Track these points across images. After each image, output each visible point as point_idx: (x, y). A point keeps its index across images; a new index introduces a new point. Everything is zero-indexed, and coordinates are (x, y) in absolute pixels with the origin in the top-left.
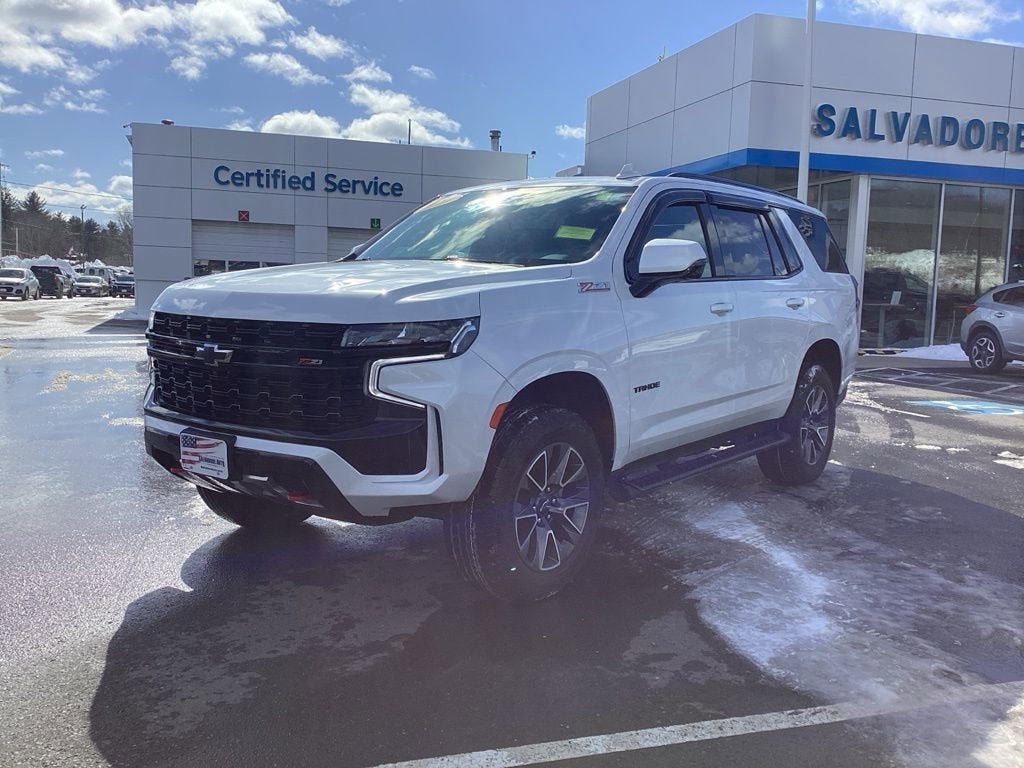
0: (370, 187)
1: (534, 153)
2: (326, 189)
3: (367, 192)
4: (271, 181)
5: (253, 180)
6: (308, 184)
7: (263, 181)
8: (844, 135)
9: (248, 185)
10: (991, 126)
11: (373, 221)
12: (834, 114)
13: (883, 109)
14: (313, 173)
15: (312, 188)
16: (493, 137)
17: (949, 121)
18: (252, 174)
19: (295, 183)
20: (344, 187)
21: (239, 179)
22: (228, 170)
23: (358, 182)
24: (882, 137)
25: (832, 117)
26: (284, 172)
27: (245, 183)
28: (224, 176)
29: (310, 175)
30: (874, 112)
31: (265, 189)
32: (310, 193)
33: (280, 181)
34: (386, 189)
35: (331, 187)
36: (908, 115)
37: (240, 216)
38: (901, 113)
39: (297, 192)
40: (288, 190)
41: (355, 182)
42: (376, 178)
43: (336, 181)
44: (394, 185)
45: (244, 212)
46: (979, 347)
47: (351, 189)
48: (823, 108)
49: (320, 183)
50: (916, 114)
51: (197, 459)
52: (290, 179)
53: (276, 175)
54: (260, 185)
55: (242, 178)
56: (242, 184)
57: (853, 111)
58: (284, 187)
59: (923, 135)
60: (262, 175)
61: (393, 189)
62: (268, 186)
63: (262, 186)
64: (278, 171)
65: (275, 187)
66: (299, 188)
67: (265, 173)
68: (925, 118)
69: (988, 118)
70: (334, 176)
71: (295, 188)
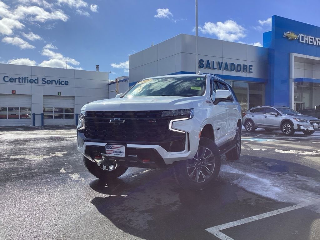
0: (57, 82)
1: (110, 72)
2: (42, 83)
3: (56, 84)
4: (24, 81)
5: (17, 80)
6: (36, 81)
7: (21, 81)
8: (206, 68)
9: (15, 82)
10: (243, 65)
11: (58, 93)
12: (203, 62)
13: (216, 61)
14: (38, 78)
15: (38, 83)
16: (97, 67)
17: (232, 64)
18: (17, 78)
19: (32, 81)
20: (49, 82)
21: (12, 80)
22: (8, 77)
23: (54, 81)
24: (216, 69)
25: (203, 63)
26: (28, 78)
27: (14, 81)
28: (6, 79)
29: (37, 79)
30: (214, 61)
31: (21, 83)
32: (37, 84)
33: (26, 81)
34: (63, 83)
35: (44, 82)
36: (222, 62)
37: (12, 92)
38: (220, 62)
39: (32, 84)
40: (29, 83)
41: (52, 81)
42: (59, 79)
43: (46, 80)
44: (66, 82)
45: (14, 91)
46: (248, 125)
47: (51, 83)
48: (200, 60)
49: (40, 81)
50: (224, 62)
51: (112, 152)
52: (30, 80)
53: (25, 79)
54: (19, 82)
55: (13, 80)
56: (13, 82)
57: (208, 61)
58: (28, 82)
59: (226, 68)
60: (20, 79)
61: (65, 83)
62: (22, 82)
63: (20, 82)
64: (26, 77)
65: (25, 82)
66: (33, 83)
67: (21, 78)
68: (226, 63)
69: (242, 63)
70: (45, 79)
71: (32, 83)
